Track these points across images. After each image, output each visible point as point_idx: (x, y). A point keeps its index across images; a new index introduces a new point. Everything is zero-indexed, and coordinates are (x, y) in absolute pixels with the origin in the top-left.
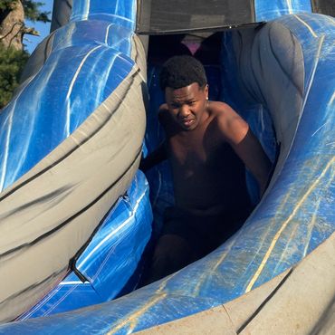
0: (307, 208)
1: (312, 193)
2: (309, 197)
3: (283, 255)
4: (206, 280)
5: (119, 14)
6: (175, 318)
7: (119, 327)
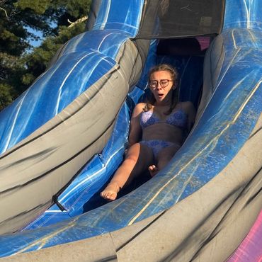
0: (188, 171)
1: (194, 160)
2: (191, 163)
3: (161, 202)
4: (104, 216)
5: (128, 23)
6: (73, 240)
7: (33, 245)
